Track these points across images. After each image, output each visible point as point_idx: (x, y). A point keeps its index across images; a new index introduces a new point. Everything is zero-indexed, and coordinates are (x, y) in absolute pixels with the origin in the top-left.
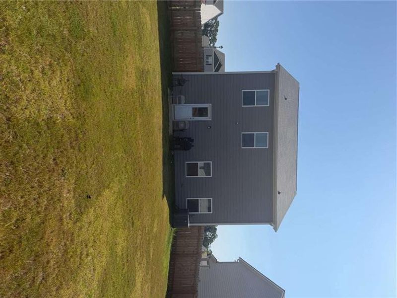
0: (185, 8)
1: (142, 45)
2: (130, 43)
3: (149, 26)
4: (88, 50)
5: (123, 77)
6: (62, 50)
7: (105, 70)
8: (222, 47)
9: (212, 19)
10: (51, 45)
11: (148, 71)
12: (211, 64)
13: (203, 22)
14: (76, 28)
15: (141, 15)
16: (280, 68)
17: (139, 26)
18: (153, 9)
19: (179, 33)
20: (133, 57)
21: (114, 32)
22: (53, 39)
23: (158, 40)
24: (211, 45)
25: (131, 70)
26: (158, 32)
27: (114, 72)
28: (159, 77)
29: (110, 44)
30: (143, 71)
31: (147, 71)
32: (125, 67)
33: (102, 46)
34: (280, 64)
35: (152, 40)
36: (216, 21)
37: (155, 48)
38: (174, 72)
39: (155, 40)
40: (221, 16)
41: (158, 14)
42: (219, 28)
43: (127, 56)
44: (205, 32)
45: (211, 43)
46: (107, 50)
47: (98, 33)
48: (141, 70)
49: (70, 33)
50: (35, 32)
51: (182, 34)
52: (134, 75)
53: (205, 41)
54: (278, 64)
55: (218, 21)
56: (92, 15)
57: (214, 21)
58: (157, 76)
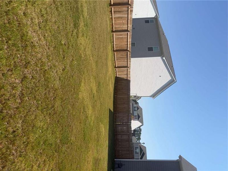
0: (123, 123)
1: (98, 144)
2: (92, 143)
3: (104, 133)
4: (68, 150)
5: (85, 164)
6: (53, 151)
7: (75, 161)
8: (144, 143)
9: (138, 128)
10: (48, 149)
11: (101, 159)
12: (138, 153)
13: (133, 129)
14: (65, 138)
15: (100, 128)
16: (181, 158)
17: (99, 133)
18: (107, 125)
19: (120, 136)
20: (92, 151)
21: (85, 138)
22: (50, 146)
23: (108, 140)
24: (138, 141)
25: (91, 159)
26: (108, 136)
27: (80, 161)
28: (106, 163)
29: (81, 145)
30: (97, 160)
31: (99, 159)
32: (87, 158)
33: (76, 147)
34: (181, 155)
35: (105, 141)
36: (140, 129)
37: (105, 145)
38: (116, 158)
39: (106, 140)
40: (142, 126)
41: (109, 127)
42: (141, 132)
43: (89, 151)
44: (134, 134)
45: (137, 140)
46: (79, 149)
47: (76, 140)
48: (96, 159)
49: (60, 141)
50: (42, 143)
51: (121, 136)
52: (91, 162)
53: (134, 139)
54: (180, 155)
55: (141, 129)
56: (74, 131)
57: (139, 129)
58: (105, 162)
